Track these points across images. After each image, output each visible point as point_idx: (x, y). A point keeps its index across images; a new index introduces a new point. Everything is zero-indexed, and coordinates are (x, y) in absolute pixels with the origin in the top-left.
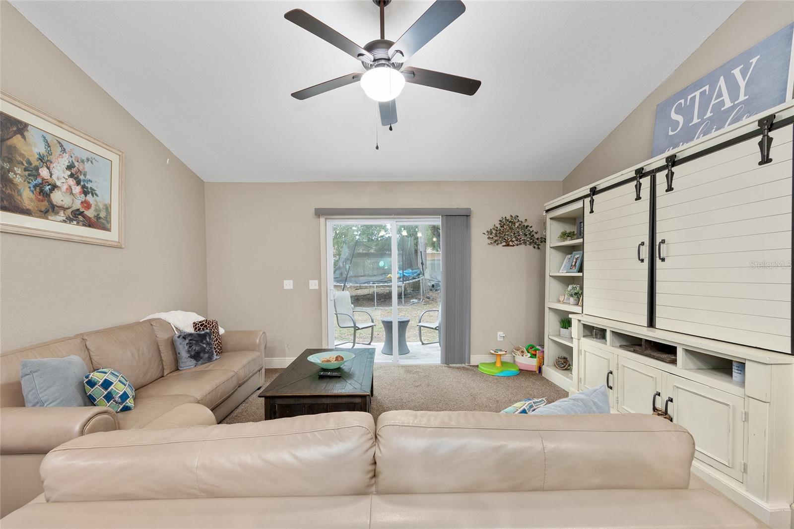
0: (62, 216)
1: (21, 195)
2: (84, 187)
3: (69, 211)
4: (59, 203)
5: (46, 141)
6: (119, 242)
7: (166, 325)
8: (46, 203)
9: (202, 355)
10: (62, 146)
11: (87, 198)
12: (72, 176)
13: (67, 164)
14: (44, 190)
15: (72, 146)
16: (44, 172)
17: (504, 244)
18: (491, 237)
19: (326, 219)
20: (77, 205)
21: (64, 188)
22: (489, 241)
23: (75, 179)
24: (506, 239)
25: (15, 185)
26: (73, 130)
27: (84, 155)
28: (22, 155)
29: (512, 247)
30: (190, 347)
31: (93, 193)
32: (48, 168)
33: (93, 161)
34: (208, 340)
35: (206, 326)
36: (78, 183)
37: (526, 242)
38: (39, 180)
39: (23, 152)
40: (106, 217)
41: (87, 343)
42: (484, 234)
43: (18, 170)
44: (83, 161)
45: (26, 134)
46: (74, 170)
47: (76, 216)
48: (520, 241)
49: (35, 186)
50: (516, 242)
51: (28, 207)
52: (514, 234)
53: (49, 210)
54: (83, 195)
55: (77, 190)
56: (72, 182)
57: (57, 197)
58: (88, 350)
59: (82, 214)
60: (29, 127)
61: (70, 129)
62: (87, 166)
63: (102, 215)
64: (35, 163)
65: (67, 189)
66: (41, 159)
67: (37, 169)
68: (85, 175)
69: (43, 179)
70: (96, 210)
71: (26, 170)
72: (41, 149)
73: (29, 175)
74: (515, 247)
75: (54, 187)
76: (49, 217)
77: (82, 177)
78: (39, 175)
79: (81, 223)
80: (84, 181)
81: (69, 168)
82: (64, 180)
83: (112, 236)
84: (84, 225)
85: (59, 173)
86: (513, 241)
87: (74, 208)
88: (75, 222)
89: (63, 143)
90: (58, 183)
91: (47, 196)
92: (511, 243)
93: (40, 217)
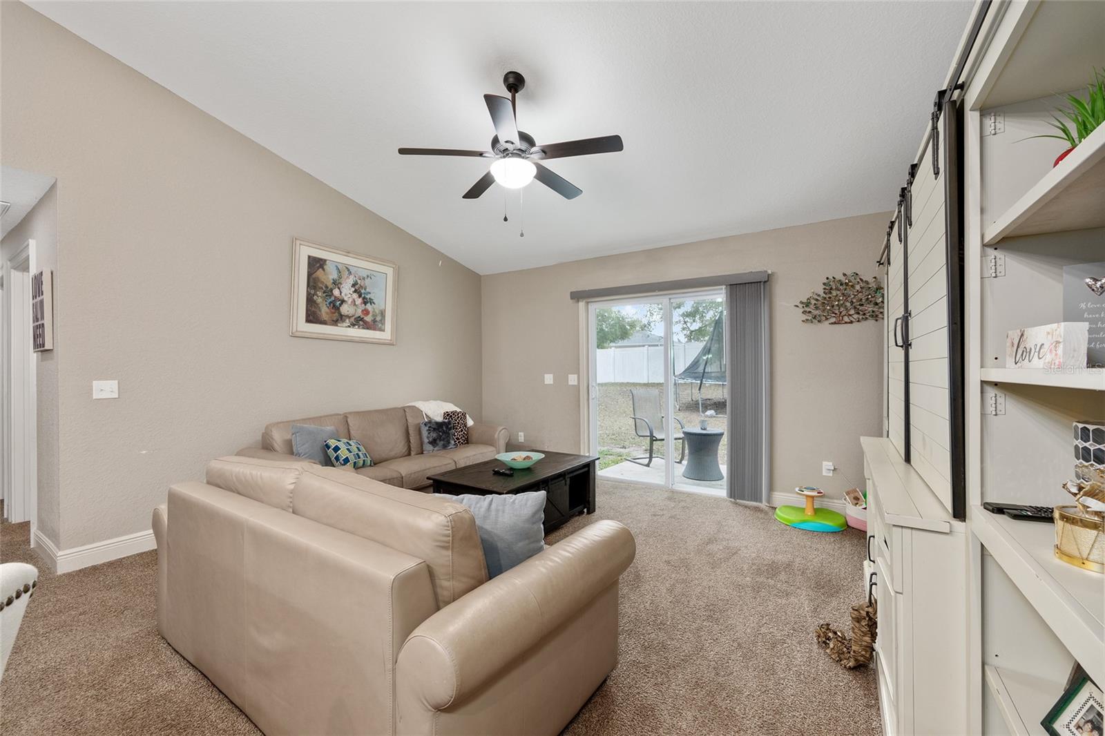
0: (347, 322)
1: (320, 311)
2: (364, 298)
3: (352, 319)
4: (346, 313)
5: (338, 269)
6: (391, 340)
7: (418, 412)
8: (337, 314)
9: (438, 442)
10: (349, 270)
11: (367, 306)
12: (355, 291)
13: (352, 283)
14: (336, 305)
15: (356, 269)
16: (336, 292)
17: (833, 320)
18: (808, 309)
19: (588, 303)
20: (359, 313)
21: (350, 302)
22: (805, 317)
23: (358, 293)
24: (837, 312)
25: (317, 304)
26: (357, 255)
27: (364, 274)
28: (322, 283)
29: (849, 325)
30: (429, 433)
31: (371, 302)
32: (339, 289)
33: (372, 277)
34: (444, 429)
35: (451, 416)
36: (360, 296)
37: (877, 316)
38: (333, 298)
39: (323, 280)
40: (381, 320)
41: (349, 420)
42: (797, 306)
43: (319, 294)
44: (364, 279)
45: (325, 267)
46: (357, 287)
47: (359, 322)
48: (864, 314)
49: (330, 303)
50: (856, 316)
51: (325, 319)
52: (852, 303)
53: (338, 318)
54: (363, 305)
55: (359, 301)
56: (355, 296)
57: (345, 309)
58: (348, 425)
59: (362, 319)
60: (328, 262)
61: (354, 256)
62: (367, 282)
63: (378, 318)
64: (330, 286)
65: (352, 302)
66: (335, 283)
67: (331, 290)
68: (365, 290)
69: (335, 297)
70: (373, 315)
71: (324, 292)
72: (334, 275)
73: (326, 296)
74: (854, 324)
75: (343, 301)
76: (339, 325)
77: (363, 291)
78: (333, 294)
79: (361, 327)
80: (364, 293)
81: (353, 285)
82: (350, 296)
83: (386, 335)
84: (364, 328)
85: (346, 291)
86: (850, 315)
87: (357, 316)
88: (357, 327)
89: (350, 268)
90: (346, 299)
91: (337, 309)
92: (846, 319)
93: (333, 325)
